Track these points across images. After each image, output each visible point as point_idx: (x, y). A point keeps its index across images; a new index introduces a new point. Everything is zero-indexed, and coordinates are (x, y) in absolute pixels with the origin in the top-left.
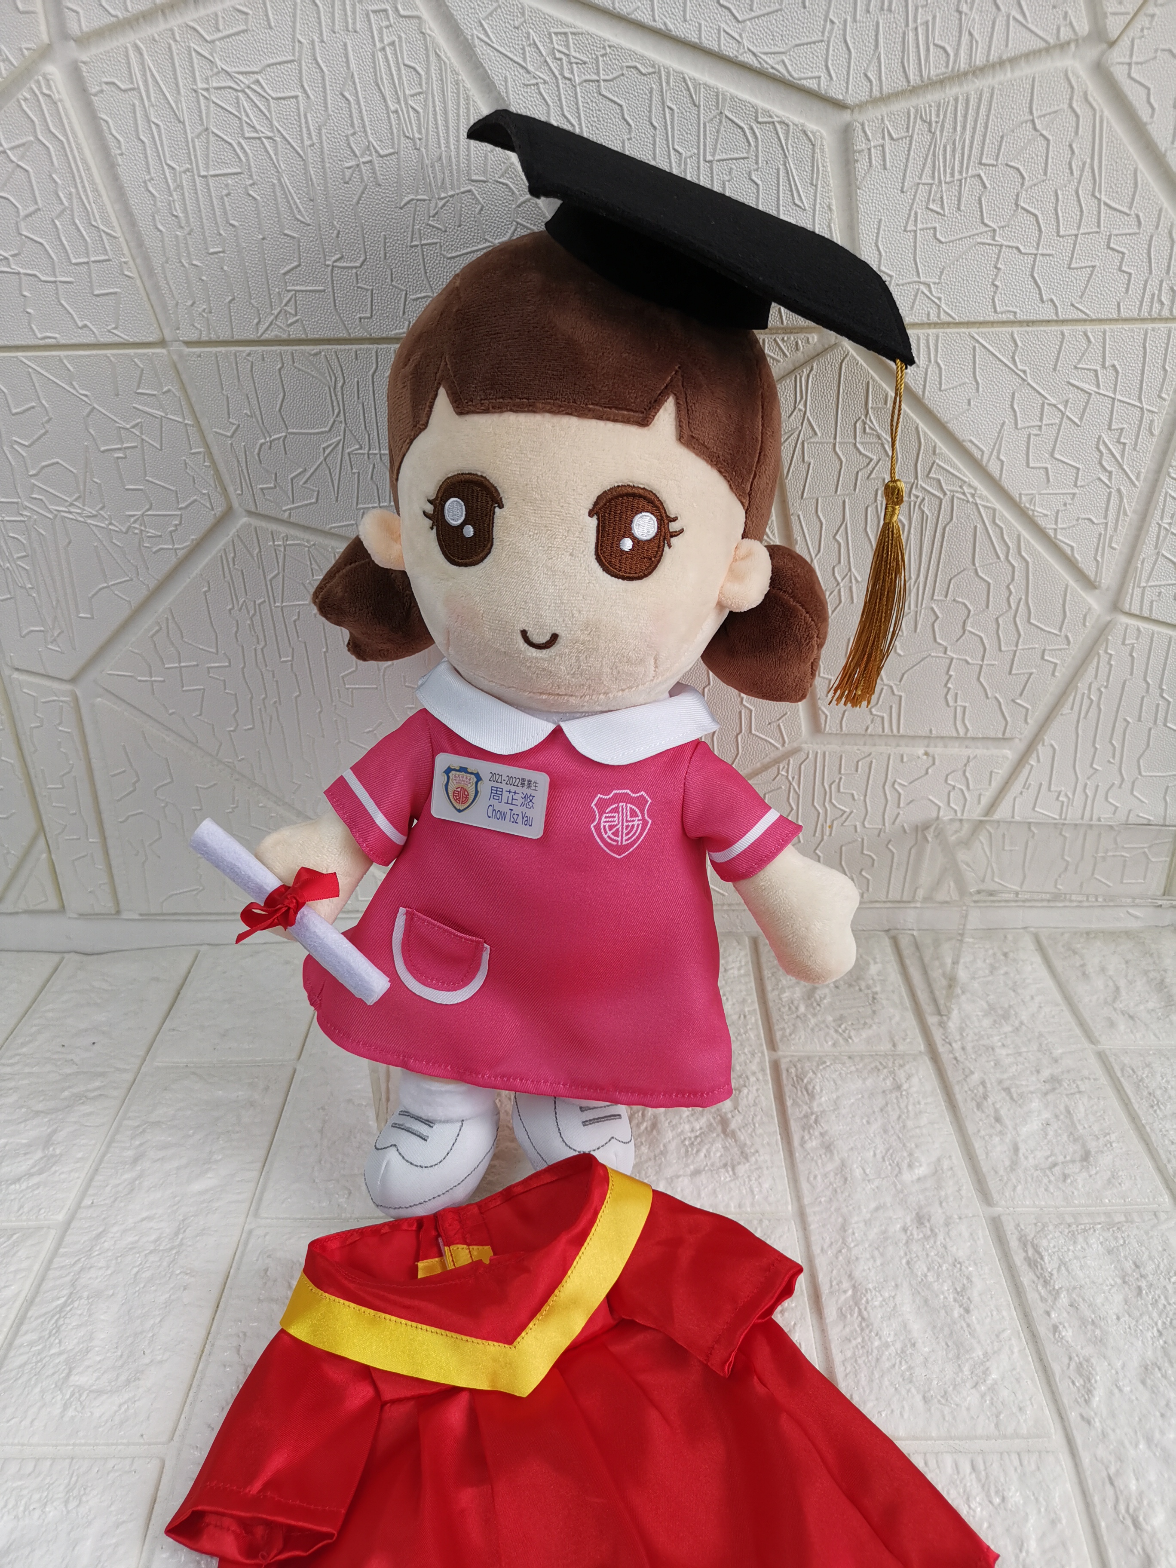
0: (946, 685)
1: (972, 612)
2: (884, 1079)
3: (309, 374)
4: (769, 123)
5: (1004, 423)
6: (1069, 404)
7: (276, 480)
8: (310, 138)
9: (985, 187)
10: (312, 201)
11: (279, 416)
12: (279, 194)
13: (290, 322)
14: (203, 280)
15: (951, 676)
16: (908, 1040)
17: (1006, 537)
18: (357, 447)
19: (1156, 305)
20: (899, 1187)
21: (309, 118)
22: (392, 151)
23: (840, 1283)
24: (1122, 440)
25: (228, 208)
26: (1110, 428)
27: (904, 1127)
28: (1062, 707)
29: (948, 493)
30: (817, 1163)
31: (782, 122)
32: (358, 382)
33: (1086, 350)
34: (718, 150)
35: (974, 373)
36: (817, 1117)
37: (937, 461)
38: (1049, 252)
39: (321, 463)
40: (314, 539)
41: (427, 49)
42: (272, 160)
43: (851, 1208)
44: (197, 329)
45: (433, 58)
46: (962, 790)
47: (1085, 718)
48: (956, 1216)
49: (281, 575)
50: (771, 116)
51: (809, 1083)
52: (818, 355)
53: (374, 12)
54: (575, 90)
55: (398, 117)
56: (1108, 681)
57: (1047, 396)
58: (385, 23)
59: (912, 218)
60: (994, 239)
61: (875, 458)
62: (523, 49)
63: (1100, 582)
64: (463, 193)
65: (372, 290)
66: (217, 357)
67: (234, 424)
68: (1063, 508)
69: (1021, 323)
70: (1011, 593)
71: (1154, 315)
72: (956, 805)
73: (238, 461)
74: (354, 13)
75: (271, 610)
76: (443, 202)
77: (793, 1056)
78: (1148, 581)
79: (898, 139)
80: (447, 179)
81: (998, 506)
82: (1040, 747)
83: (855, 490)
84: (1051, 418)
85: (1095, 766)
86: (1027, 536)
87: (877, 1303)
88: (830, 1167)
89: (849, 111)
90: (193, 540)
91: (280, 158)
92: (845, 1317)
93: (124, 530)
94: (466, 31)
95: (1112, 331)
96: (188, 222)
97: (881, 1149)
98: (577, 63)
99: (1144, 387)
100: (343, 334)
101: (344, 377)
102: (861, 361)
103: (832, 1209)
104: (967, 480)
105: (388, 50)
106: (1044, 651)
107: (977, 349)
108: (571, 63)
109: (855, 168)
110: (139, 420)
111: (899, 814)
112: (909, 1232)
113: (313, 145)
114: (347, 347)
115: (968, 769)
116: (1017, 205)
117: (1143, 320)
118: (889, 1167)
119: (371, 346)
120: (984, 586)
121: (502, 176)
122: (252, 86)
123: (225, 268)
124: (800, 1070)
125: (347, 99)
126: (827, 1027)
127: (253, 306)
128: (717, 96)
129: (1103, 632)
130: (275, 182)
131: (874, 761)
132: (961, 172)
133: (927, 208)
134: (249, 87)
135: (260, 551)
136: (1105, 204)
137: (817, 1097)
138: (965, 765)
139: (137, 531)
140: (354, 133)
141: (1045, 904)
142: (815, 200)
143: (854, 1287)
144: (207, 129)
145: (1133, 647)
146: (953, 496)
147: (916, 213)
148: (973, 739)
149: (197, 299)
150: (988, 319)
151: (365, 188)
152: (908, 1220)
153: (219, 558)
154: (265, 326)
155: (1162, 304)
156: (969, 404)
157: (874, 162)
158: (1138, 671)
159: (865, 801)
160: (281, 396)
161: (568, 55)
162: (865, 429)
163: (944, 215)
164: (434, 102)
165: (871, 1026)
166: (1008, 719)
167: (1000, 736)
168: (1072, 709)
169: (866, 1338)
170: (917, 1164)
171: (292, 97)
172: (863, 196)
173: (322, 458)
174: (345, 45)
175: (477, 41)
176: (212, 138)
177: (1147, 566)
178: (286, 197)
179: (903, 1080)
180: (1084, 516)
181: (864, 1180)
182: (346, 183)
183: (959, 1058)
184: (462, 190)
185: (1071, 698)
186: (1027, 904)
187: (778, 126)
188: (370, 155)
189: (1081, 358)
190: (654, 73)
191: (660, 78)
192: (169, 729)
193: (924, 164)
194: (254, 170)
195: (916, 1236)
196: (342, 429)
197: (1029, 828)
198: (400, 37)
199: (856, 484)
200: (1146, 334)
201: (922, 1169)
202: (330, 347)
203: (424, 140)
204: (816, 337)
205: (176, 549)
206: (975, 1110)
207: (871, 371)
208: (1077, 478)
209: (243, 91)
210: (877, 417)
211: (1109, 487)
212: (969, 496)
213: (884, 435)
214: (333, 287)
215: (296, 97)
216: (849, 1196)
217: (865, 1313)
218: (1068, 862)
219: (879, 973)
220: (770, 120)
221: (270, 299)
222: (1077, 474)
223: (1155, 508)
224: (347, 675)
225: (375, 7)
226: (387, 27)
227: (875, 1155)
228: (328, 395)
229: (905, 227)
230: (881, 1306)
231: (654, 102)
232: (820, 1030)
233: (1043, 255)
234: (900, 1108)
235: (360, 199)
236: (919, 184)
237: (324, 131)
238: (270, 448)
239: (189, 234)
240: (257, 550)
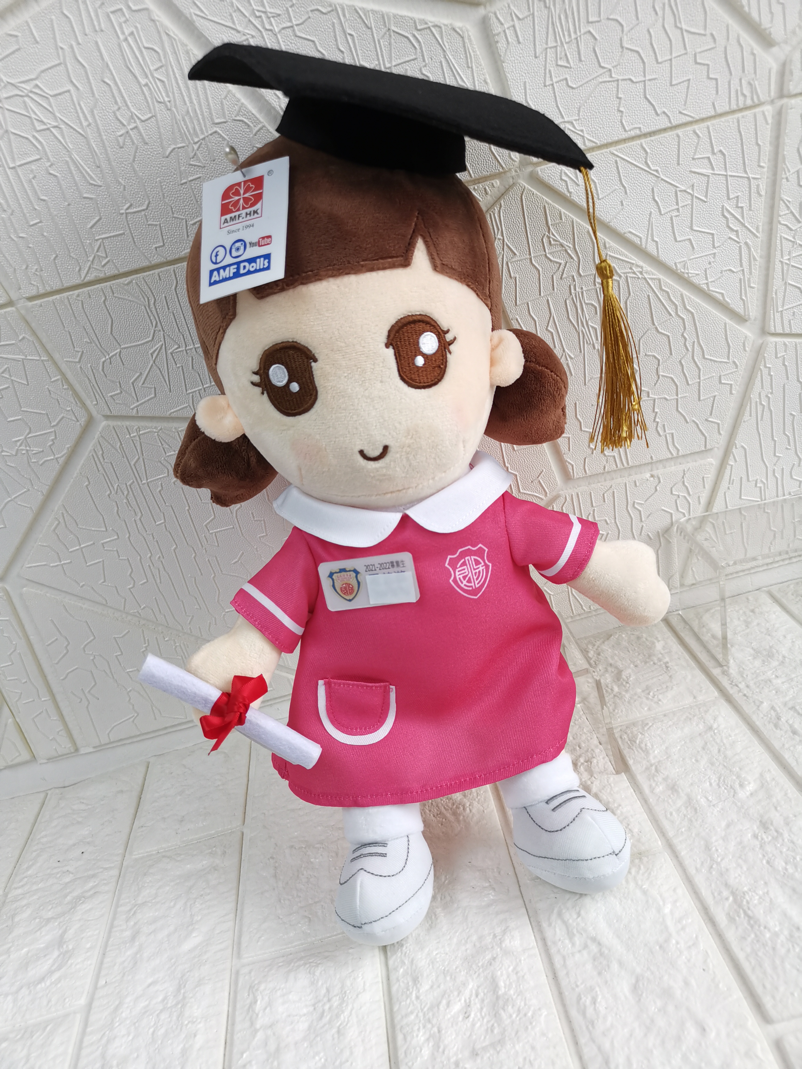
0: (654, 420)
1: (661, 361)
2: (697, 725)
3: (127, 300)
4: (426, 28)
5: (651, 213)
6: (695, 188)
7: (120, 387)
8: (86, 119)
9: (596, 39)
10: (98, 167)
11: (111, 338)
12: (73, 168)
13: (103, 264)
14: (30, 247)
15: (657, 413)
16: (704, 691)
17: (672, 298)
18: (176, 346)
19: (741, 98)
20: (739, 804)
21: (83, 105)
22: (150, 115)
23: (720, 893)
24: (740, 205)
25: (37, 188)
26: (729, 199)
27: (725, 757)
28: (743, 415)
29: (623, 275)
30: (668, 803)
31: (436, 26)
32: (165, 297)
33: (698, 143)
34: (393, 58)
35: (620, 180)
36: (656, 767)
37: (609, 253)
38: (653, 77)
39: (152, 365)
40: (160, 425)
41: (159, 32)
42: (61, 143)
43: (707, 830)
44: (34, 285)
45: (165, 38)
46: (685, 497)
47: (762, 420)
48: (791, 816)
49: (141, 459)
50: (426, 23)
51: (641, 742)
52: (503, 195)
53: (113, 12)
54: (277, 37)
55: (150, 89)
56: (772, 388)
57: (677, 185)
58: (123, 19)
59: (548, 75)
60: (611, 77)
61: (563, 262)
62: (231, 15)
63: (749, 315)
64: (211, 134)
65: (160, 225)
66: (54, 304)
67: (78, 352)
68: (709, 266)
69: (646, 135)
70: (685, 339)
71: (741, 106)
72: (683, 509)
73: (89, 379)
74: (97, 16)
75: (140, 487)
76: (198, 145)
77: (621, 726)
78: (783, 306)
79: (523, 19)
80: (197, 127)
81: (661, 277)
82: (734, 450)
83: (554, 290)
84: (684, 200)
85: (777, 454)
86: (687, 294)
87: (756, 902)
88: (679, 803)
89: (482, 7)
90: (68, 448)
91: (68, 140)
92: (734, 920)
93: (14, 453)
94: (184, 11)
95: (713, 125)
96: (9, 205)
97: (714, 779)
98: (273, 17)
99: (746, 161)
100: (145, 264)
101: (154, 296)
102: (535, 192)
103: (693, 835)
104: (634, 262)
105: (129, 39)
106: (720, 377)
107: (618, 162)
108: (269, 18)
109: (497, 48)
110: (7, 366)
111: (643, 526)
112: (759, 838)
113: (89, 125)
114: (151, 272)
115: (685, 479)
116: (622, 47)
117: (733, 112)
118: (726, 791)
119: (169, 267)
120: (665, 338)
121: (238, 115)
122: (34, 90)
123: (45, 234)
124: (630, 735)
125: (108, 84)
126: (639, 697)
127: (73, 258)
128: (383, 17)
129: (759, 352)
130: (68, 159)
131: (615, 491)
132: (575, 32)
133: (557, 65)
134: (31, 92)
135: (121, 444)
136: (687, 31)
137: (651, 752)
138: (683, 477)
139: (23, 452)
140: (119, 109)
141: (765, 567)
142: (474, 79)
143: (733, 893)
144: (7, 131)
145: (784, 358)
146: (627, 277)
147: (550, 71)
148: (683, 456)
149: (29, 263)
150: (621, 137)
151: (137, 148)
152: (755, 828)
153: (91, 457)
154: (85, 271)
155: (745, 96)
156: (622, 205)
157: (510, 40)
158: (792, 376)
159: (615, 522)
160: (110, 321)
161: (265, 12)
162: (550, 241)
163: (571, 68)
164: (173, 71)
165: (672, 688)
166: (706, 435)
167: (703, 449)
168: (751, 416)
169: (758, 933)
170: (746, 783)
171: (66, 92)
172: (508, 67)
173: (152, 362)
174: (96, 43)
175: (194, 17)
176: (12, 137)
177: (780, 295)
178: (79, 169)
179: (712, 722)
180: (725, 269)
181: (709, 806)
182: (122, 147)
183: (747, 695)
184: (210, 132)
185: (748, 407)
186: (752, 571)
187: (433, 29)
188: (135, 122)
189: (696, 150)
190: (332, 10)
191: (338, 14)
192: (82, 598)
193: (547, 33)
194: (49, 154)
195: (766, 840)
196: (162, 335)
197: (741, 513)
198: (136, 28)
199: (553, 285)
200: (738, 122)
201: (751, 785)
202: (138, 275)
203: (172, 102)
204: (498, 182)
205: (57, 459)
206: (774, 729)
207: (544, 197)
208: (713, 241)
209: (28, 96)
210: (558, 232)
211: (738, 243)
212: (638, 274)
213: (565, 243)
214: (130, 229)
215: (69, 91)
216: (703, 821)
217: (750, 913)
218: (774, 531)
219: (664, 648)
220: (426, 26)
221: (85, 250)
222: (713, 238)
223: (776, 250)
224: (209, 523)
225: (113, 9)
226: (125, 22)
227: (711, 784)
228: (145, 311)
229: (545, 83)
230: (760, 903)
231: (337, 33)
232: (635, 701)
233: (650, 80)
234: (717, 743)
235: (135, 157)
236: (546, 49)
237: (95, 112)
238: (111, 363)
239: (12, 214)
240: (119, 444)
